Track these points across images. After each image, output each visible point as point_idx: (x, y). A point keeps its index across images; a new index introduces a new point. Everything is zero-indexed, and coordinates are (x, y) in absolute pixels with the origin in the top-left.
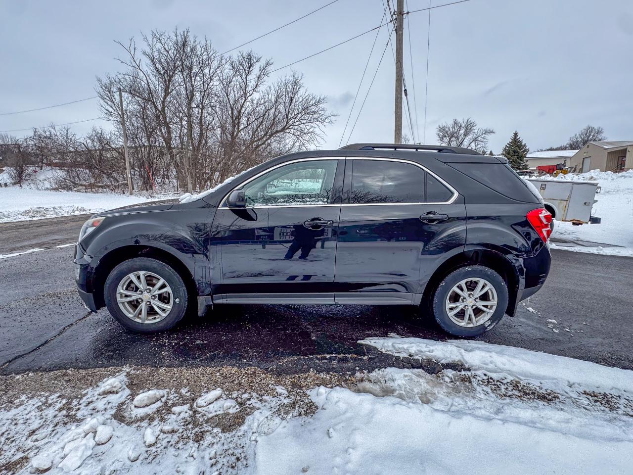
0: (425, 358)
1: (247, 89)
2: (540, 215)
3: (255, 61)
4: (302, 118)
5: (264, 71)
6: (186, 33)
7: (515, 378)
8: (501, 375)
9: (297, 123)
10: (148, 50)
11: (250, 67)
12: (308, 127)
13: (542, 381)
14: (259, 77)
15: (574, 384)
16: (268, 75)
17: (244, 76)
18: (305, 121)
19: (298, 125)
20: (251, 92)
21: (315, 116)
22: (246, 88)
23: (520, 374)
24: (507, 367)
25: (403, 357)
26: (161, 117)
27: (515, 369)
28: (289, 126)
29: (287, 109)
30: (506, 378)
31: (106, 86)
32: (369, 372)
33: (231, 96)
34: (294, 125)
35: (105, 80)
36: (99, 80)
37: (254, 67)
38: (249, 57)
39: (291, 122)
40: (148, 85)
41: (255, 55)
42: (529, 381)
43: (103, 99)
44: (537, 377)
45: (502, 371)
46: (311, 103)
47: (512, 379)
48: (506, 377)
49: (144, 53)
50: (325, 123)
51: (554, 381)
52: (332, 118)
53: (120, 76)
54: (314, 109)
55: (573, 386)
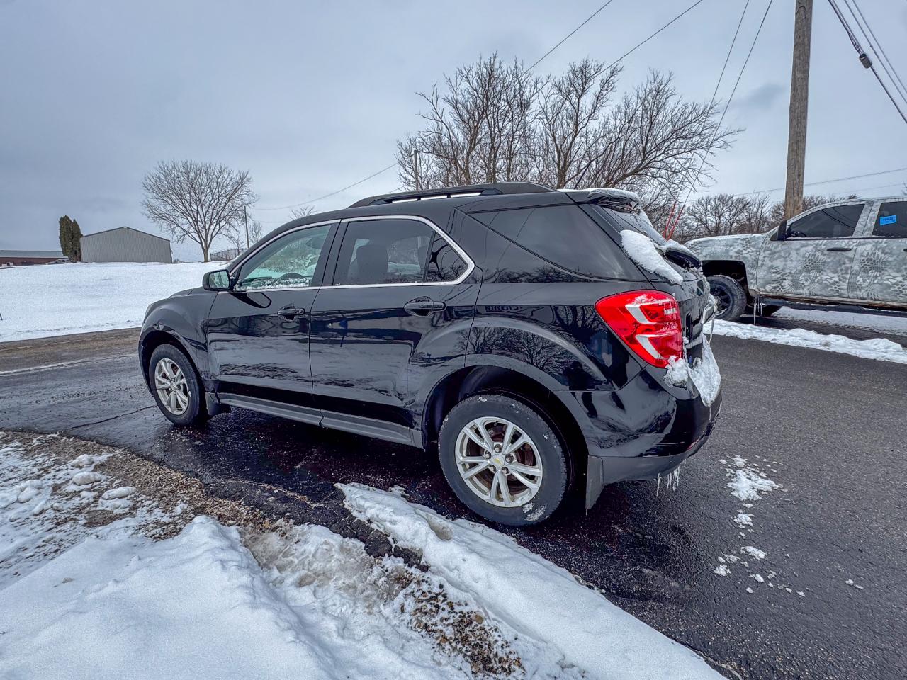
0: (382, 530)
1: (580, 118)
2: (628, 306)
3: (592, 72)
4: (671, 147)
5: (607, 85)
6: (492, 60)
7: (481, 610)
8: (462, 596)
9: (661, 158)
10: (450, 95)
11: (585, 83)
12: (682, 161)
13: (520, 635)
14: (599, 96)
15: (572, 666)
16: (614, 89)
17: (575, 100)
18: (675, 151)
19: (662, 160)
20: (586, 121)
21: (696, 139)
22: (577, 117)
23: (490, 607)
24: (479, 587)
25: (359, 520)
26: (464, 178)
27: (488, 596)
28: (648, 164)
29: (644, 138)
30: (466, 604)
31: (406, 150)
32: (295, 524)
33: (559, 133)
34: (655, 161)
35: (406, 144)
36: (400, 144)
37: (591, 83)
38: (584, 68)
39: (650, 157)
40: (450, 139)
41: (593, 65)
42: (500, 626)
43: (403, 166)
44: (514, 624)
45: (467, 590)
46: (690, 119)
47: (475, 609)
48: (469, 603)
49: (446, 100)
50: (712, 149)
51: (541, 645)
52: (729, 138)
53: (422, 135)
54: (695, 126)
55: (566, 669)
